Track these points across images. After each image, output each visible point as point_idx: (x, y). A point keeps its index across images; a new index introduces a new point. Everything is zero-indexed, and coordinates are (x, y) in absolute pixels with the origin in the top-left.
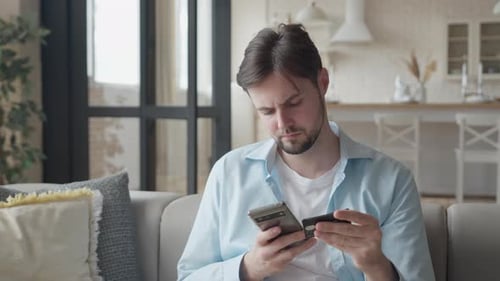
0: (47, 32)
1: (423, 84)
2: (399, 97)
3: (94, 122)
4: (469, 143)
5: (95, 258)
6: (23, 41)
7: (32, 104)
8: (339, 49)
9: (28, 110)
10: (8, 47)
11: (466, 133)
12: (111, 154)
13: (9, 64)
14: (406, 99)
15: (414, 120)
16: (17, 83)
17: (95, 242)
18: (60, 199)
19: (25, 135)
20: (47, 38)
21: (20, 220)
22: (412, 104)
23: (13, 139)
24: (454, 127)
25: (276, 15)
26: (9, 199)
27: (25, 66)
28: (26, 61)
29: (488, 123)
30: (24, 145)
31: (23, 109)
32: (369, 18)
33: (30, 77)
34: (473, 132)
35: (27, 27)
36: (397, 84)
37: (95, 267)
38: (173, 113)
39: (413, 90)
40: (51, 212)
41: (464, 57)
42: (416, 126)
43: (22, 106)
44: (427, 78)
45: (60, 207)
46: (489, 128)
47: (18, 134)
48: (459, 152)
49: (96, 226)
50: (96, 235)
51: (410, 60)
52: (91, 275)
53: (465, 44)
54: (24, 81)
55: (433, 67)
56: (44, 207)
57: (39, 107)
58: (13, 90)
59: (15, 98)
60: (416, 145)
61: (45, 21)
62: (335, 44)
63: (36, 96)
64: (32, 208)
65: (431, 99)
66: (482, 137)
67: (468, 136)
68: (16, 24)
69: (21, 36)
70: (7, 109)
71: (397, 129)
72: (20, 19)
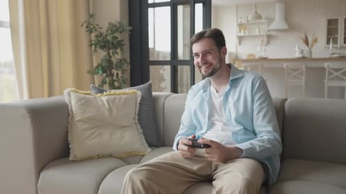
0: (131, 28)
1: (310, 49)
2: (298, 55)
3: (151, 67)
4: (330, 77)
5: (137, 117)
6: (121, 32)
7: (125, 60)
8: (272, 33)
9: (123, 62)
10: (115, 35)
11: (329, 72)
12: (160, 82)
13: (115, 42)
14: (300, 56)
15: (303, 66)
16: (118, 50)
17: (137, 111)
18: (124, 94)
19: (122, 73)
20: (131, 31)
21: (108, 101)
22: (303, 58)
23: (117, 75)
24: (324, 69)
25: (241, 18)
26: (104, 93)
27: (122, 43)
28: (122, 41)
29: (341, 67)
30: (122, 77)
31: (121, 62)
32: (287, 17)
33: (124, 48)
34: (333, 72)
35: (123, 26)
36: (297, 49)
37: (137, 120)
38: (184, 63)
39: (305, 52)
40: (120, 98)
41: (336, 36)
42: (304, 69)
43: (120, 60)
44: (312, 46)
45: (124, 96)
46: (341, 69)
47: (120, 73)
48: (326, 81)
49: (138, 105)
50: (138, 109)
51: (304, 37)
52: (136, 124)
53: (337, 29)
54: (122, 49)
55: (315, 41)
56: (118, 97)
57: (128, 60)
58: (117, 53)
59: (118, 57)
60: (303, 77)
61: (130, 24)
62: (269, 31)
63: (127, 56)
64: (113, 97)
65: (314, 56)
66: (338, 74)
67: (330, 73)
68: (118, 26)
69: (120, 30)
70: (115, 62)
71: (295, 70)
72: (120, 23)
